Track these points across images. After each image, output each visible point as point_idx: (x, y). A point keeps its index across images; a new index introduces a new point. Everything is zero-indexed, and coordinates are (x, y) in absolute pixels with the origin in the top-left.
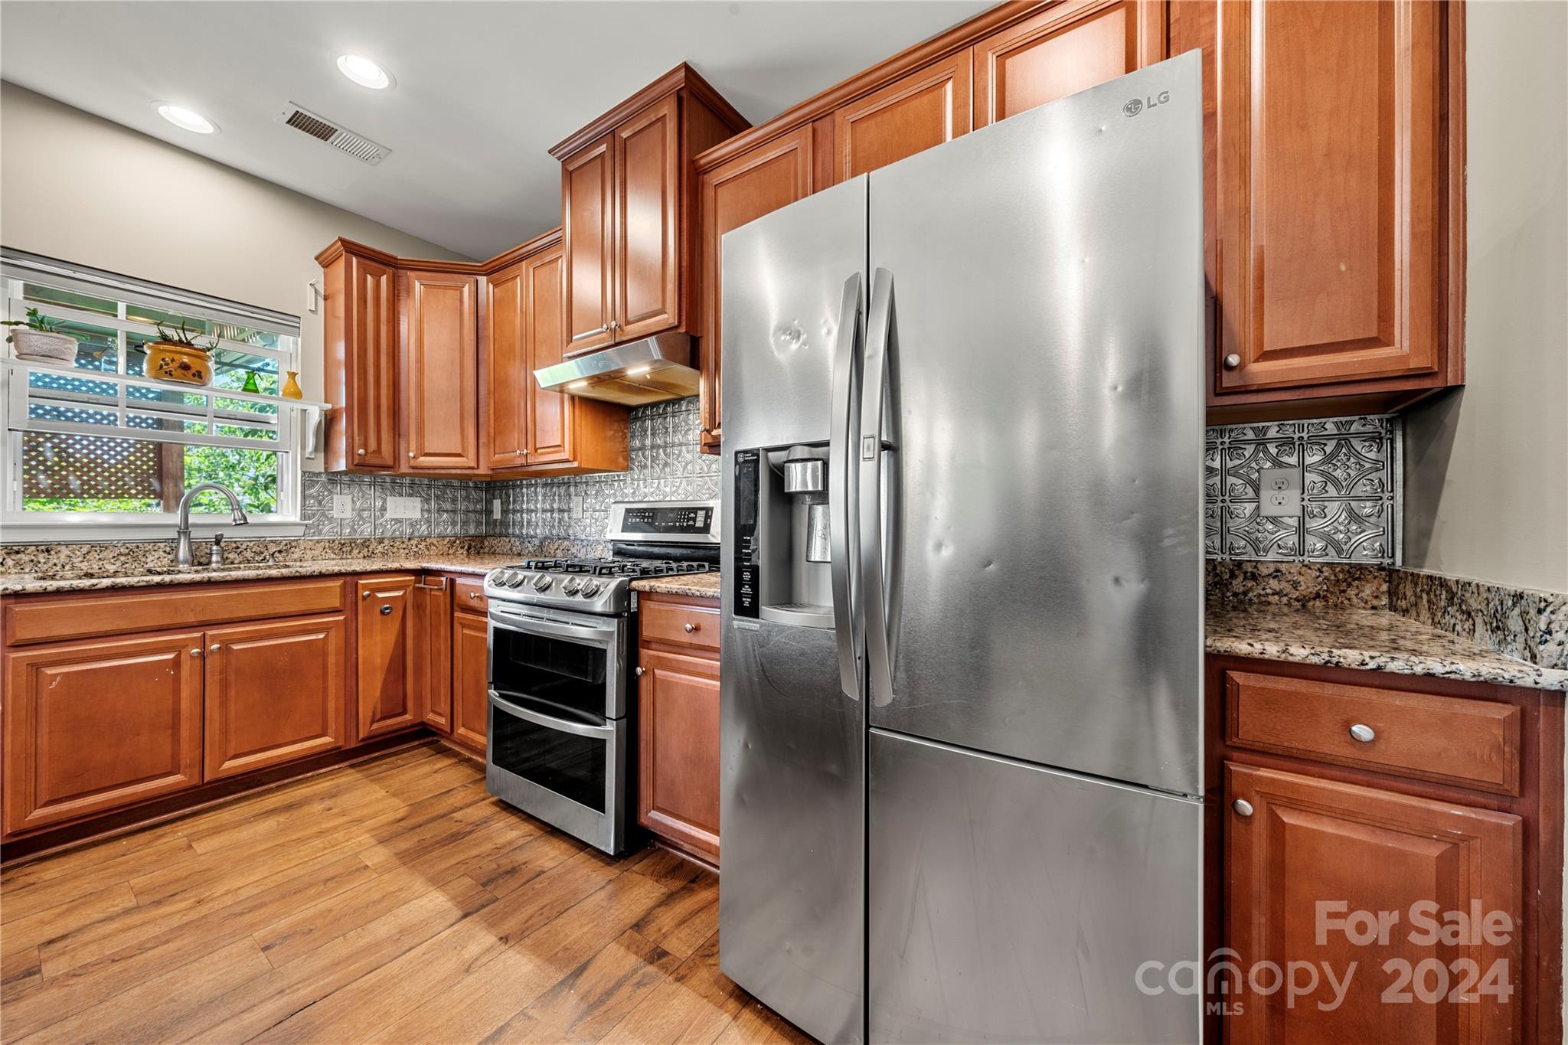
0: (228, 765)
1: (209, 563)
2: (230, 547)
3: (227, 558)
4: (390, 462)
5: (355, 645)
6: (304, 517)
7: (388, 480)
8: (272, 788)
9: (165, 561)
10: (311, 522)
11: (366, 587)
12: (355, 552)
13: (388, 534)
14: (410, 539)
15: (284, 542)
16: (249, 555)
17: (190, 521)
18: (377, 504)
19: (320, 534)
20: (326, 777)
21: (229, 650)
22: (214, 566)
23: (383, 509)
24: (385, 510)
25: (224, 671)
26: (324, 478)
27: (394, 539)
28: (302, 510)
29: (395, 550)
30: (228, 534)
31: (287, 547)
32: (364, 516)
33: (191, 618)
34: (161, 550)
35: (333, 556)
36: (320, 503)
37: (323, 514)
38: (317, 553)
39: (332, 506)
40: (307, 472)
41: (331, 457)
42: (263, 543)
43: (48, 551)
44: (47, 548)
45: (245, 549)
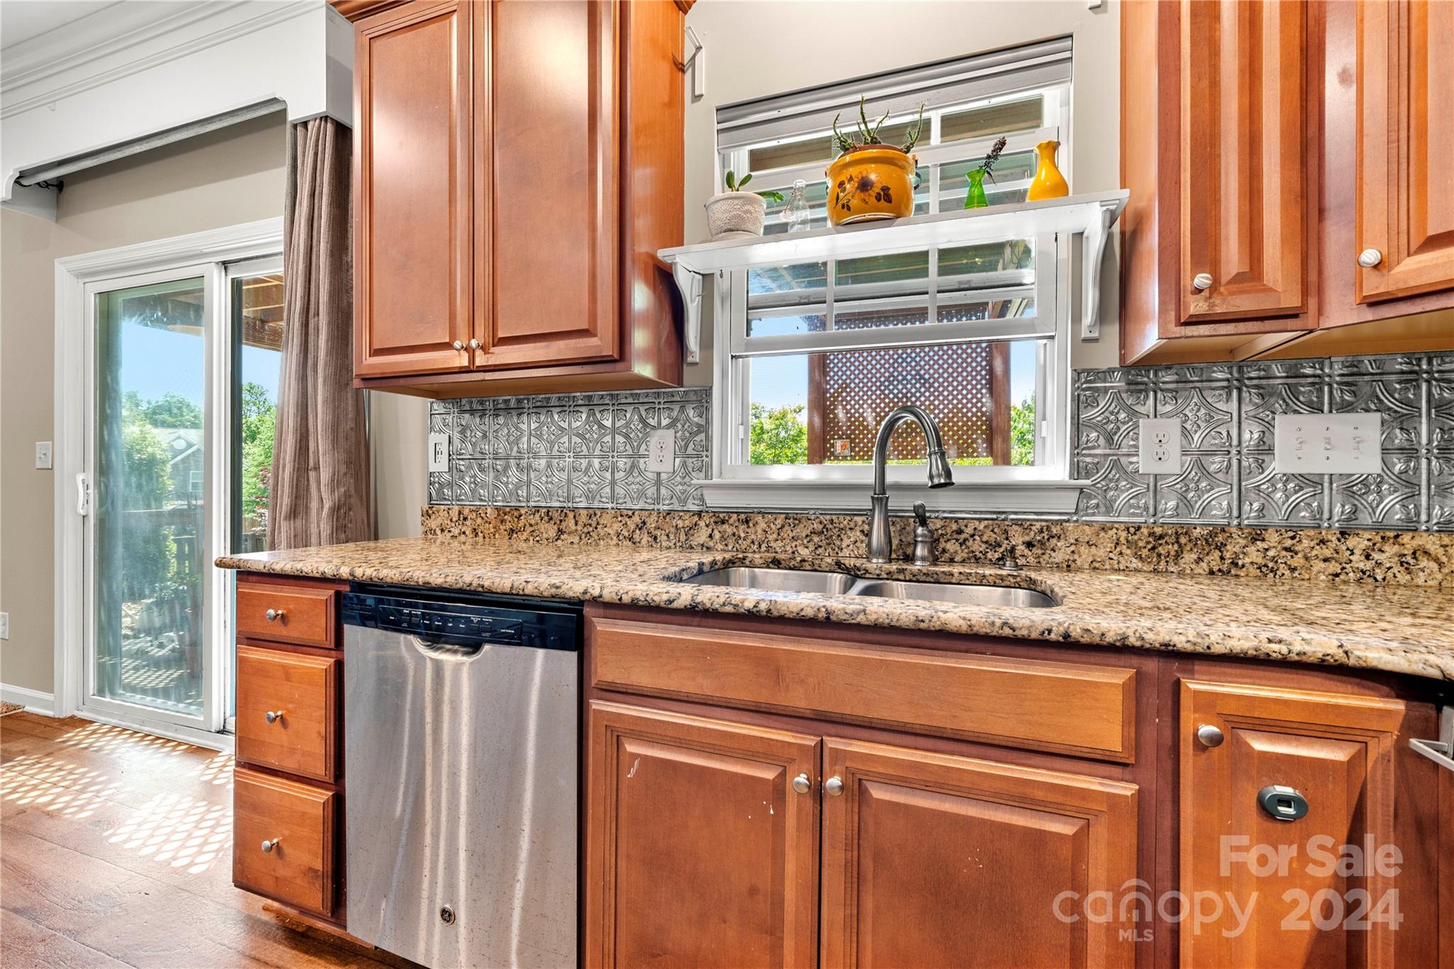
1: (914, 558)
2: (949, 530)
3: (944, 551)
4: (1291, 300)
6: (1077, 470)
7: (1277, 370)
10: (1088, 482)
11: (1208, 704)
12: (1189, 557)
13: (1277, 517)
14: (1344, 534)
15: (1038, 525)
16: (977, 546)
17: (890, 478)
18: (1246, 436)
19: (1109, 510)
21: (862, 792)
23: (1264, 449)
24: (1270, 451)
25: (857, 837)
26: (1117, 382)
27: (1294, 531)
28: (1072, 455)
29: (1298, 561)
30: (943, 503)
31: (1043, 538)
32: (1212, 468)
33: (797, 699)
34: (858, 529)
35: (1135, 563)
36: (1110, 440)
37: (1116, 464)
38: (1101, 553)
39: (1136, 446)
40: (1083, 371)
41: (1131, 327)
42: (1000, 522)
43: (747, 522)
44: (746, 518)
45: (972, 536)
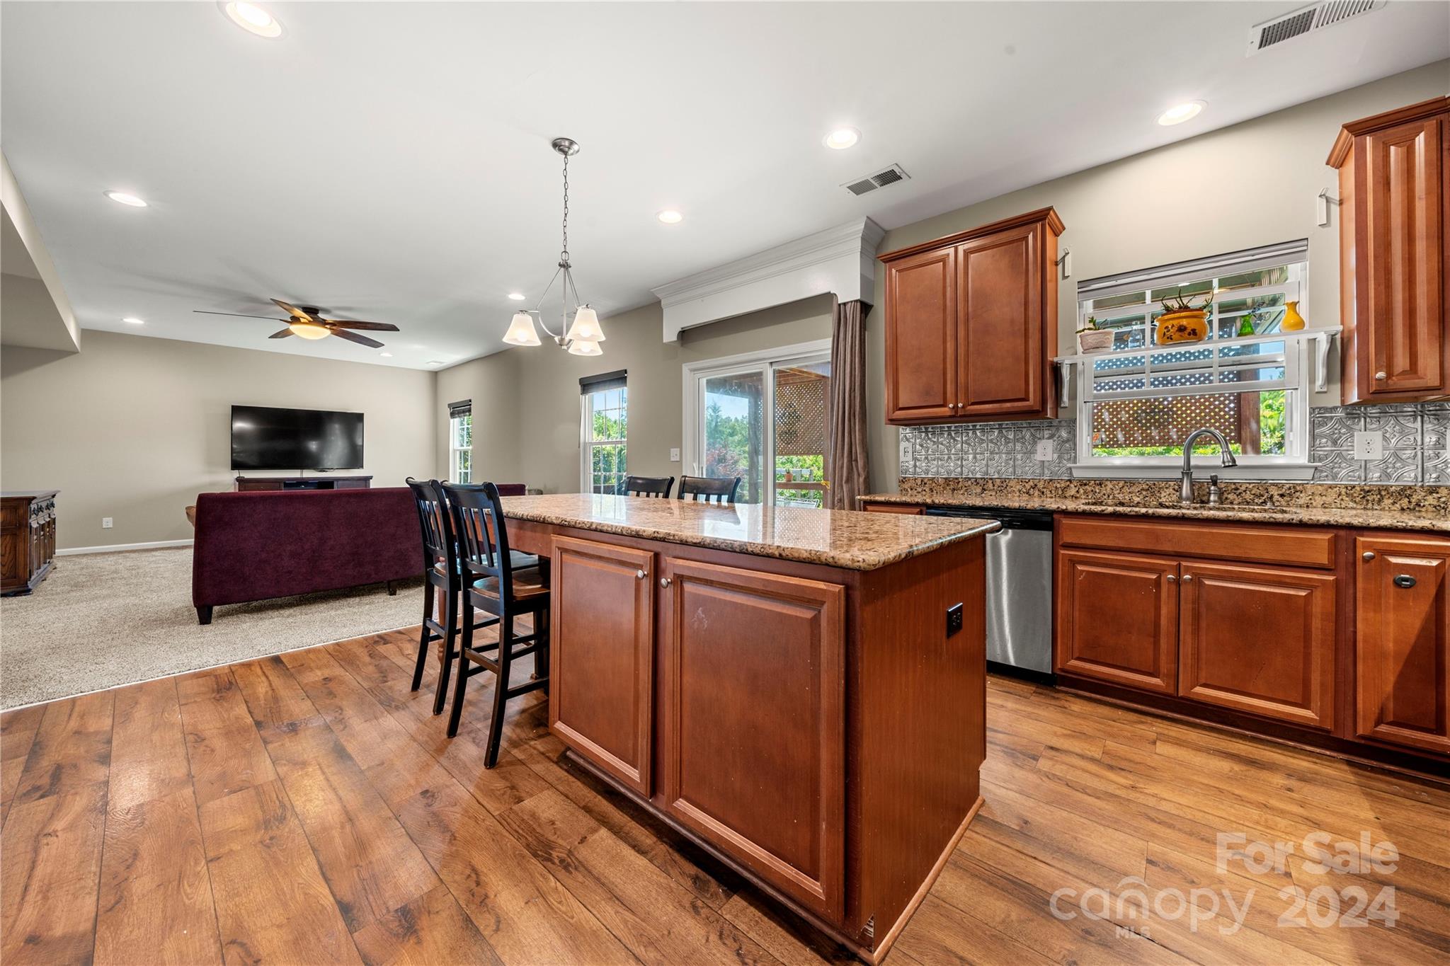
0: (1198, 689)
1: (1208, 502)
2: (1229, 488)
3: (1226, 498)
4: (1433, 383)
5: (1352, 615)
6: (1313, 458)
8: (1247, 736)
9: (1174, 498)
10: (1320, 464)
11: (1368, 546)
12: (1385, 501)
15: (1288, 486)
16: (1248, 496)
17: (1193, 463)
18: (1428, 439)
19: (1335, 477)
20: (1310, 756)
21: (1201, 584)
22: (1212, 504)
23: (1440, 446)
24: (1443, 448)
25: (1197, 601)
26: (1340, 414)
28: (1310, 451)
30: (1226, 476)
31: (1291, 493)
32: (1404, 457)
33: (1167, 548)
34: (1172, 487)
35: (1351, 505)
36: (1335, 442)
37: (1339, 455)
38: (1329, 499)
39: (1353, 446)
40: (1317, 408)
41: (1347, 385)
42: (1263, 485)
43: (1100, 484)
44: (1100, 482)
45: (1245, 491)
